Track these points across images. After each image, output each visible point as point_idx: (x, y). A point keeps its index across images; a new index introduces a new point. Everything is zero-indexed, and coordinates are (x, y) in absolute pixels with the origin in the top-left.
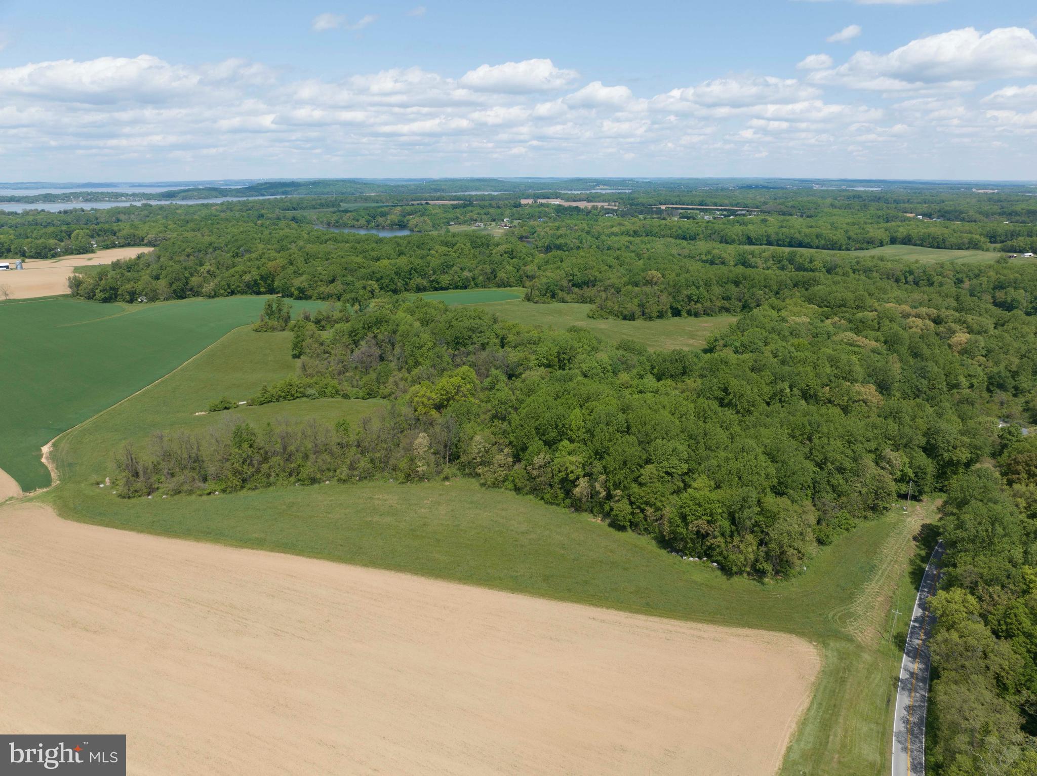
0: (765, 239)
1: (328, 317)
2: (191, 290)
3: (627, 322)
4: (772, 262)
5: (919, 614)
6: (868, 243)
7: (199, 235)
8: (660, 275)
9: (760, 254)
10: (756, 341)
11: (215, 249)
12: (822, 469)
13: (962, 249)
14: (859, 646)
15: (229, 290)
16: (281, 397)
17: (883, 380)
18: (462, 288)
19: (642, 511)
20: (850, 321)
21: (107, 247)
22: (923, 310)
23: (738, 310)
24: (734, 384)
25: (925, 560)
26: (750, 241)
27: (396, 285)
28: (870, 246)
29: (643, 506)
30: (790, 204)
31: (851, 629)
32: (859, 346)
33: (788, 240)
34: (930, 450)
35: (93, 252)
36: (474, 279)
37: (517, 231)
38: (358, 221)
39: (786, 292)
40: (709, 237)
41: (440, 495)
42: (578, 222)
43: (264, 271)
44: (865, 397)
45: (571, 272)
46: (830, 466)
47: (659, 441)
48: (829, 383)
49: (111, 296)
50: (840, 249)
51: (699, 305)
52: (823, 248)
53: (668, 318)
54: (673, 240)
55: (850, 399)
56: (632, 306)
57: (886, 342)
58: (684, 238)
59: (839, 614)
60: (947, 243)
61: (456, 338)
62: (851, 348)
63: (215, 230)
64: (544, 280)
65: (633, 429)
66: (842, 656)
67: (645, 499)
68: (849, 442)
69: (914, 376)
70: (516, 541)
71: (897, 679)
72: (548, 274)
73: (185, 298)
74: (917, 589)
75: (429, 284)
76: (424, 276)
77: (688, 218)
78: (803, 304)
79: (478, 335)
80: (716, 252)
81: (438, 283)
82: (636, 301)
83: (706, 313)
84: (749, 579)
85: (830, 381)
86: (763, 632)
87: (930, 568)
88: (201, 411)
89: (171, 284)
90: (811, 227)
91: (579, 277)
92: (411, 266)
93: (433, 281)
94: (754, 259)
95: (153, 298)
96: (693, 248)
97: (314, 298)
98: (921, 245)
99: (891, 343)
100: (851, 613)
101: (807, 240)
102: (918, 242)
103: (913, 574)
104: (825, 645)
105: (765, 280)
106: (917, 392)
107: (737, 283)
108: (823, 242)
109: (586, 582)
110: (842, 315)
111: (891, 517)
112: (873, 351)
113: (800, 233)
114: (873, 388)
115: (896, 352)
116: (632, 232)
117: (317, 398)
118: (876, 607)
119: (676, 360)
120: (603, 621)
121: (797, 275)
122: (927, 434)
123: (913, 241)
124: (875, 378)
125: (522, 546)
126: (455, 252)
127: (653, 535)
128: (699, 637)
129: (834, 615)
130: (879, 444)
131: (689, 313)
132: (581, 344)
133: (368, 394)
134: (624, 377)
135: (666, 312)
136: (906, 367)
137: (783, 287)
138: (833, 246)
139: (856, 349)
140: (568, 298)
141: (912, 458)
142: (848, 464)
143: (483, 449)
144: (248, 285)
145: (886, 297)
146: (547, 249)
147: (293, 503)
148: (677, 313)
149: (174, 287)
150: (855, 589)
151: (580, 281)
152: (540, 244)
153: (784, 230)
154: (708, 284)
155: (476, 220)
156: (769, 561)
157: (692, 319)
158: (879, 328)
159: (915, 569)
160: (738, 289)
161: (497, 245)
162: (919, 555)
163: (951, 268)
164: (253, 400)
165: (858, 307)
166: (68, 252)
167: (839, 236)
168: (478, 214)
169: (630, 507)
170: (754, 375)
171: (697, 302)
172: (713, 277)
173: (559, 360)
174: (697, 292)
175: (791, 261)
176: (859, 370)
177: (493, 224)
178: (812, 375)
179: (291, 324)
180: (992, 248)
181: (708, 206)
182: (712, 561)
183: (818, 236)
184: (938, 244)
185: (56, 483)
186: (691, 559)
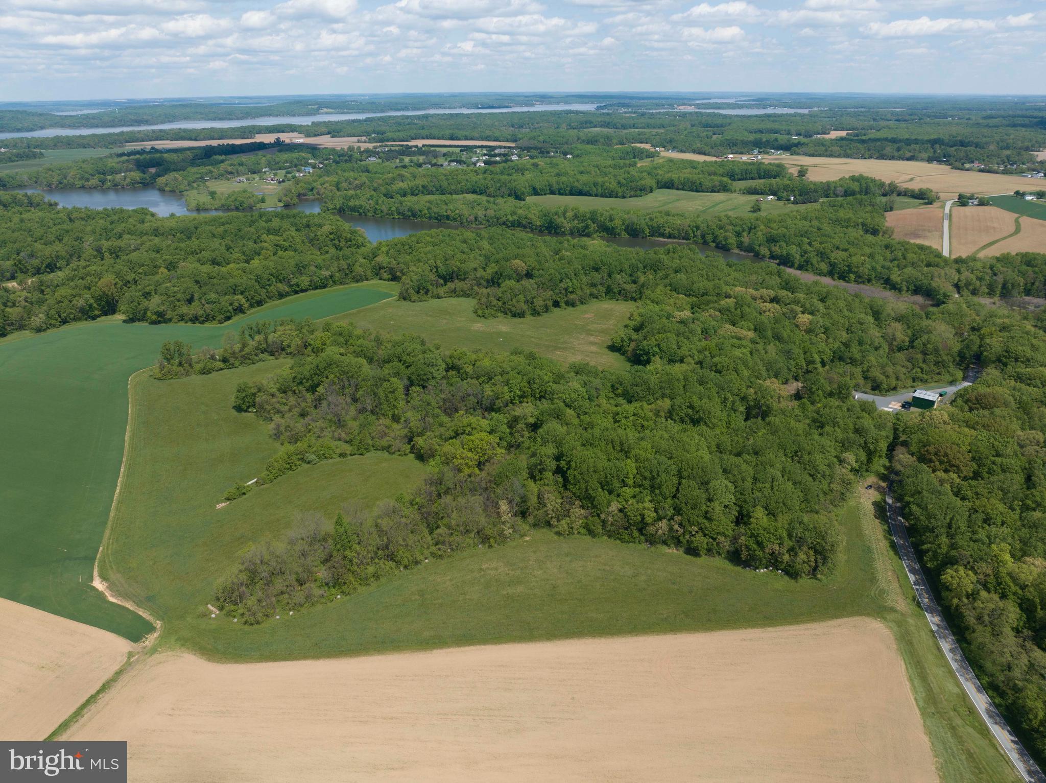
0: (548, 189)
2: (13, 324)
5: (914, 579)
6: (641, 190)
8: (524, 264)
13: (715, 192)
14: (902, 614)
15: (60, 320)
16: (286, 469)
18: (321, 288)
19: (715, 539)
20: (722, 312)
22: (764, 291)
23: (604, 295)
25: (890, 533)
26: (536, 192)
27: (259, 295)
28: (643, 193)
29: (715, 536)
30: (541, 138)
31: (889, 603)
32: (742, 338)
33: (569, 189)
36: (332, 276)
37: (290, 188)
38: (88, 180)
40: (498, 191)
41: (535, 552)
45: (434, 264)
47: (715, 483)
50: (617, 197)
51: (574, 295)
52: (602, 196)
53: (552, 311)
57: (755, 330)
58: (474, 192)
59: (877, 592)
60: (704, 187)
62: (738, 341)
64: (414, 276)
65: (685, 474)
66: (899, 624)
70: (636, 585)
71: (932, 631)
72: (414, 269)
75: (290, 289)
76: (283, 280)
78: (672, 294)
80: (520, 211)
81: (298, 286)
83: (581, 302)
84: (808, 579)
86: (846, 619)
87: (897, 539)
88: (221, 502)
97: (175, 320)
98: (683, 189)
100: (882, 589)
101: (586, 189)
102: (680, 187)
103: (892, 547)
104: (885, 619)
108: (599, 189)
110: (710, 305)
112: (753, 341)
113: (578, 181)
115: (765, 338)
117: (319, 462)
118: (892, 581)
120: (751, 640)
123: (676, 185)
125: (645, 589)
127: (723, 556)
128: (815, 634)
129: (875, 594)
131: (567, 303)
135: (549, 306)
138: (611, 194)
139: (741, 342)
140: (441, 292)
144: (81, 311)
145: (729, 280)
147: (421, 590)
148: (556, 304)
150: (872, 569)
154: (577, 274)
157: (570, 309)
159: (890, 542)
162: (885, 529)
163: (728, 221)
164: (264, 478)
165: (718, 294)
167: (613, 185)
168: (232, 165)
171: (572, 292)
174: (571, 283)
175: (594, 220)
177: (256, 177)
179: (198, 367)
180: (738, 189)
181: (460, 140)
182: (778, 570)
183: (595, 184)
184: (696, 188)
185: (158, 624)
186: (762, 571)
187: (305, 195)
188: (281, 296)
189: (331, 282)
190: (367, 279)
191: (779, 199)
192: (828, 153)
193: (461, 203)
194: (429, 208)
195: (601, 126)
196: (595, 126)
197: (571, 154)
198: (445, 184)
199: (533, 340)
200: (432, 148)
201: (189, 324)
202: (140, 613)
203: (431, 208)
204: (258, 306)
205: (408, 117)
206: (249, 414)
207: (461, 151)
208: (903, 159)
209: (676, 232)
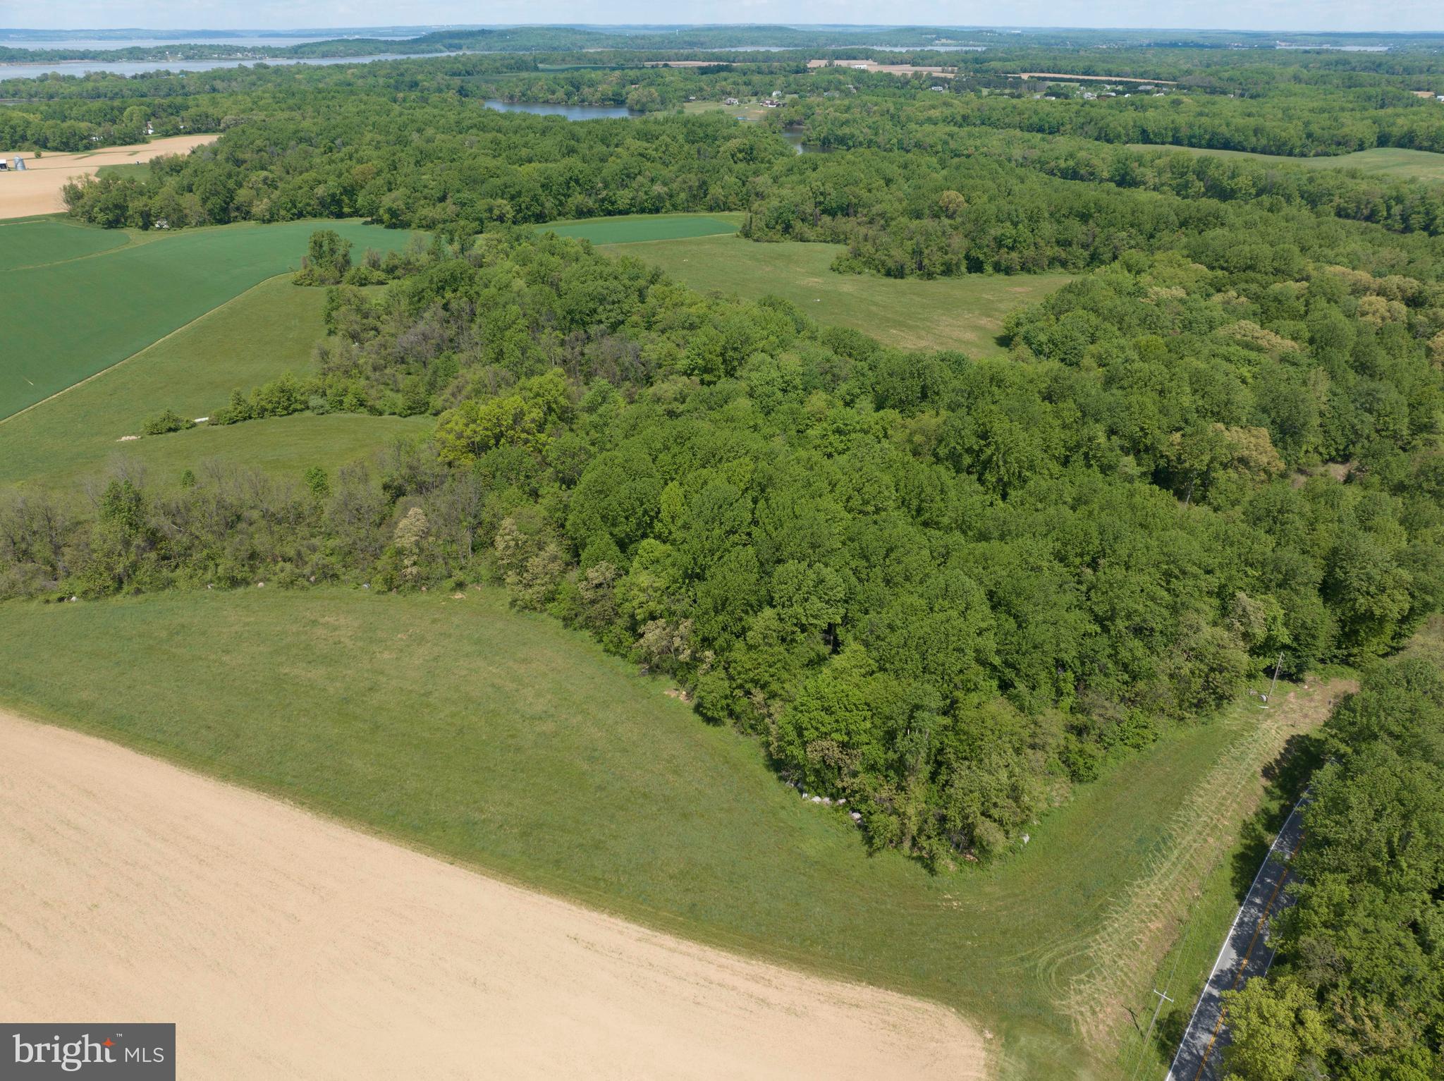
0: (1170, 134)
1: (409, 263)
2: (238, 209)
3: (891, 280)
4: (1170, 175)
5: (1228, 965)
6: (1339, 144)
7: (299, 118)
8: (962, 199)
9: (1152, 161)
10: (1077, 334)
11: (301, 140)
12: (1106, 630)
14: (1078, 1051)
15: (294, 211)
16: (264, 410)
17: (1288, 418)
18: (651, 212)
19: (748, 693)
20: (1256, 298)
21: (167, 134)
22: (1394, 281)
23: (1081, 264)
24: (1000, 427)
25: (1273, 823)
26: (1146, 138)
27: (542, 205)
28: (1342, 149)
29: (748, 686)
31: (1074, 1000)
32: (1260, 349)
33: (1207, 137)
34: (1330, 590)
35: (144, 141)
36: (671, 196)
37: (786, 114)
38: (553, 93)
39: (1165, 237)
40: (1080, 130)
41: (434, 621)
42: (880, 99)
43: (347, 180)
44: (1246, 453)
45: (822, 189)
46: (1121, 624)
47: (791, 565)
48: (1183, 425)
49: (117, 217)
50: (1290, 154)
51: (1014, 255)
52: (1264, 151)
53: (960, 275)
54: (1018, 132)
55: (1212, 460)
56: (899, 255)
57: (1311, 341)
58: (1041, 130)
59: (1060, 961)
61: (570, 312)
62: (1245, 352)
63: (324, 109)
64: (775, 203)
67: (751, 674)
68: (1168, 575)
69: (1352, 407)
70: (513, 736)
72: (785, 192)
73: (228, 222)
74: (1240, 897)
75: (597, 205)
76: (590, 191)
77: (1058, 95)
78: (1183, 261)
79: (609, 307)
80: (1082, 155)
81: (613, 203)
82: (909, 245)
83: (1025, 268)
84: (910, 858)
85: (1186, 421)
86: (892, 997)
87: (1280, 846)
88: (134, 434)
89: (205, 201)
90: (1249, 115)
91: (833, 198)
92: (568, 175)
93: (603, 200)
94: (1142, 169)
95: (179, 221)
96: (1047, 147)
97: (413, 225)
99: (1320, 344)
100: (1088, 958)
101: (1238, 137)
103: (1242, 859)
104: (1008, 1042)
105: (1133, 212)
106: (1352, 437)
107: (1084, 217)
108: (1264, 141)
109: (598, 846)
110: (1244, 286)
111: (1233, 716)
112: (1283, 359)
113: (1228, 125)
114: (1264, 434)
115: (1327, 360)
116: (959, 118)
117: (327, 412)
118: (1143, 947)
119: (912, 374)
121: (1188, 206)
122: (1333, 559)
124: (1273, 414)
125: (518, 750)
126: (656, 150)
128: (760, 1002)
129: (1050, 964)
130: (1230, 578)
131: (997, 268)
132: (765, 333)
133: (410, 408)
134: (818, 400)
135: (958, 265)
136: (1339, 391)
137: (1162, 226)
138: (1280, 148)
139: (1253, 355)
140: (809, 233)
141: (1290, 609)
142: (1159, 619)
143: (512, 543)
144: (322, 203)
145: (1330, 253)
146: (824, 143)
147: (183, 626)
148: (975, 266)
149: (209, 205)
150: (1114, 895)
151: (834, 205)
152: (814, 135)
153: (1204, 119)
154: (1034, 219)
155: (729, 94)
156: (944, 837)
157: (1001, 277)
158: (1306, 313)
159: (1248, 847)
160: (1084, 227)
161: (727, 138)
162: (1266, 811)
164: (218, 416)
165: (1277, 271)
166: (110, 141)
167: (1292, 132)
168: (735, 83)
169: (727, 684)
170: (1048, 406)
171: (1012, 248)
172: (1044, 206)
173: (724, 361)
174: (1014, 232)
175: (1200, 175)
176: (1245, 398)
177: (754, 99)
178: (1152, 409)
179: (348, 274)
181: (1097, 75)
182: (854, 811)
186: (817, 799)
187: (799, 124)
188: (582, 213)
189: (668, 204)
190: (730, 210)
194: (946, 143)
199: (874, 308)
200: (1039, 82)
204: (537, 221)
209: (1353, 206)
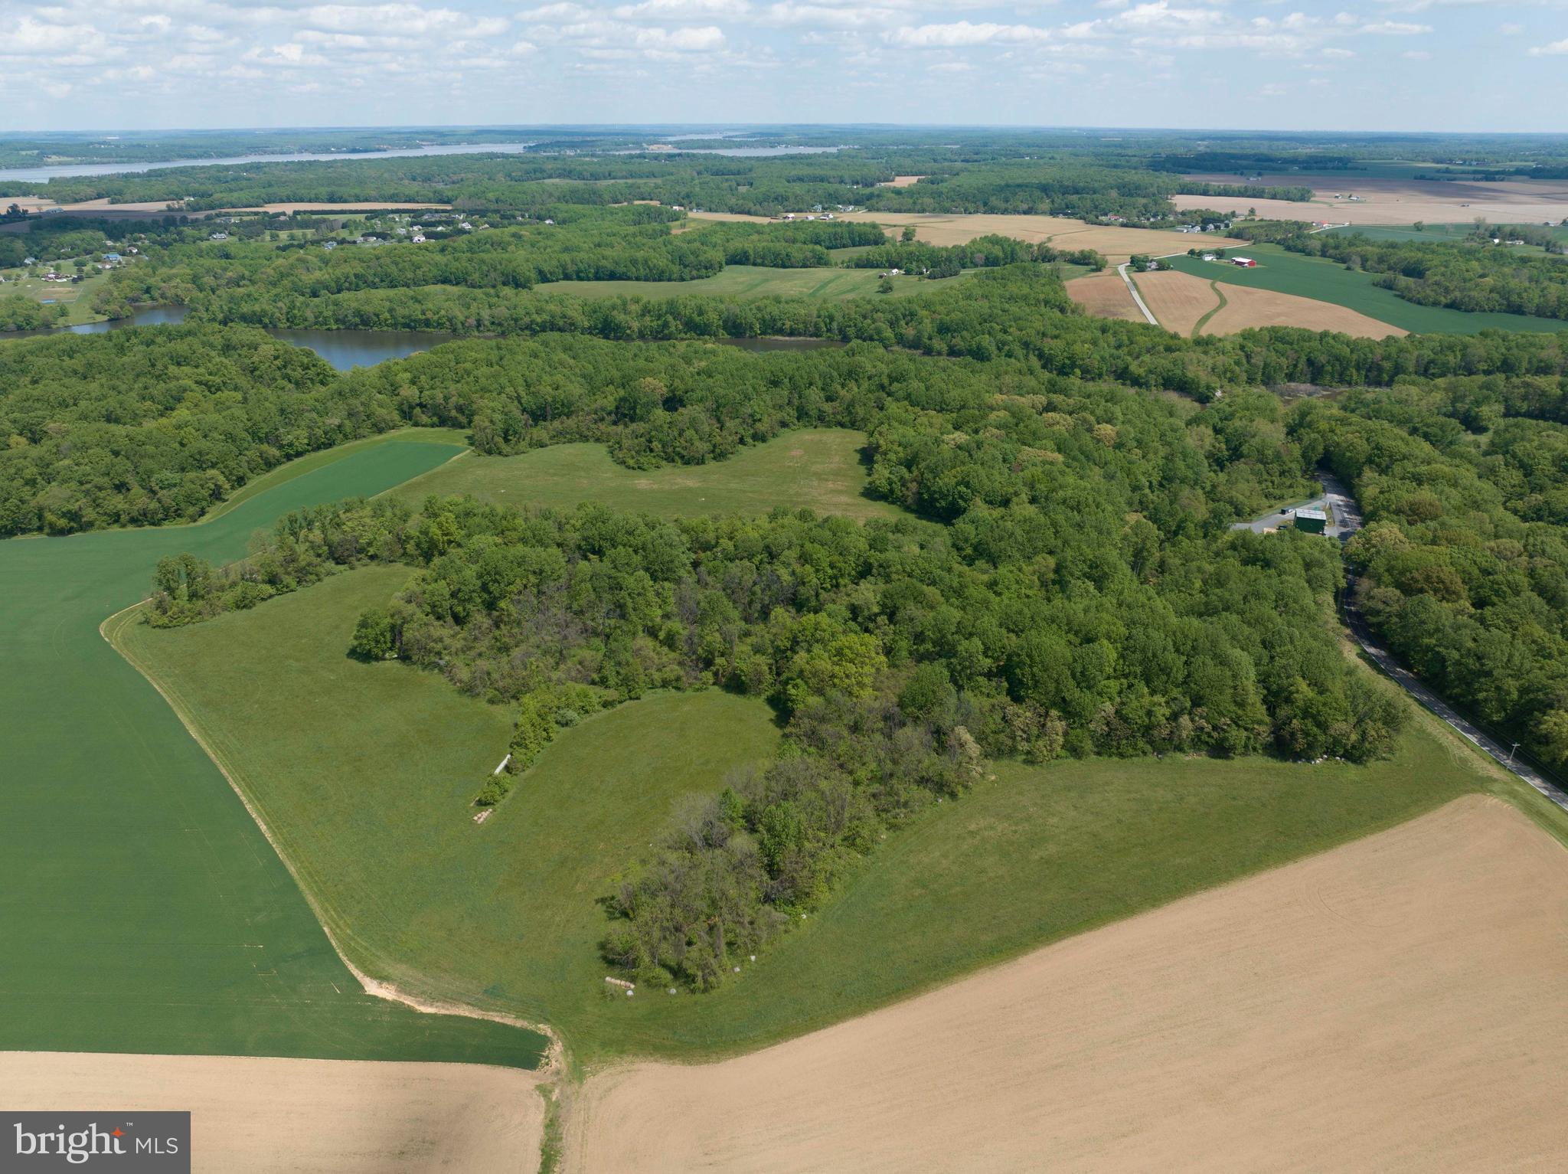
0: (561, 271)
3: (694, 467)
8: (662, 384)
13: (808, 266)
14: (1505, 783)
18: (325, 447)
28: (710, 272)
30: (491, 196)
31: (1481, 773)
33: (592, 270)
36: (339, 428)
52: (647, 279)
53: (739, 450)
59: (1459, 762)
60: (793, 260)
64: (494, 415)
66: (1511, 794)
71: (1546, 796)
74: (1442, 717)
75: (281, 453)
78: (915, 410)
81: (292, 447)
83: (771, 434)
86: (1456, 802)
98: (763, 265)
100: (1460, 757)
101: (621, 269)
102: (759, 261)
104: (1494, 792)
108: (643, 270)
118: (1461, 746)
120: (1383, 849)
123: (752, 258)
127: (1262, 751)
128: (1442, 826)
129: (1459, 765)
131: (755, 438)
138: (660, 276)
140: (542, 438)
157: (760, 445)
163: (869, 307)
165: (979, 407)
167: (661, 262)
171: (761, 421)
175: (677, 316)
179: (229, 597)
180: (839, 261)
181: (345, 202)
182: (1336, 756)
183: (634, 262)
184: (782, 262)
185: (544, 1029)
186: (1317, 762)
187: (137, 300)
188: (270, 465)
189: (341, 436)
190: (396, 427)
191: (908, 272)
192: (918, 207)
193: (441, 299)
194: (390, 310)
195: (559, 176)
196: (550, 177)
197: (550, 218)
198: (393, 270)
199: (750, 495)
200: (314, 217)
201: (130, 528)
202: (497, 1019)
203: (394, 309)
204: (241, 485)
205: (227, 168)
206: (388, 664)
207: (366, 218)
208: (1019, 213)
209: (801, 326)
